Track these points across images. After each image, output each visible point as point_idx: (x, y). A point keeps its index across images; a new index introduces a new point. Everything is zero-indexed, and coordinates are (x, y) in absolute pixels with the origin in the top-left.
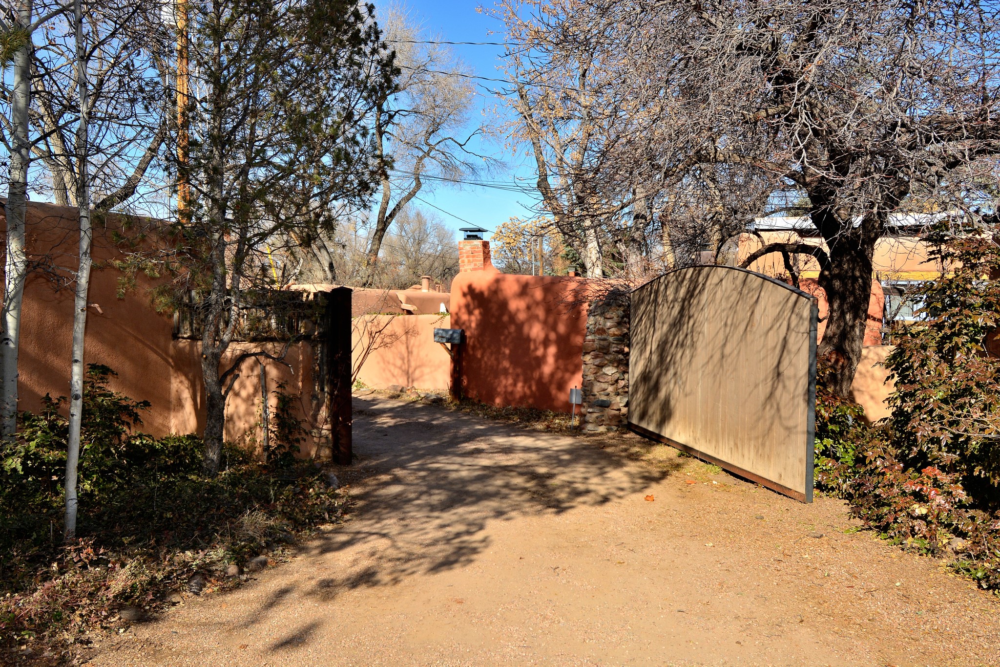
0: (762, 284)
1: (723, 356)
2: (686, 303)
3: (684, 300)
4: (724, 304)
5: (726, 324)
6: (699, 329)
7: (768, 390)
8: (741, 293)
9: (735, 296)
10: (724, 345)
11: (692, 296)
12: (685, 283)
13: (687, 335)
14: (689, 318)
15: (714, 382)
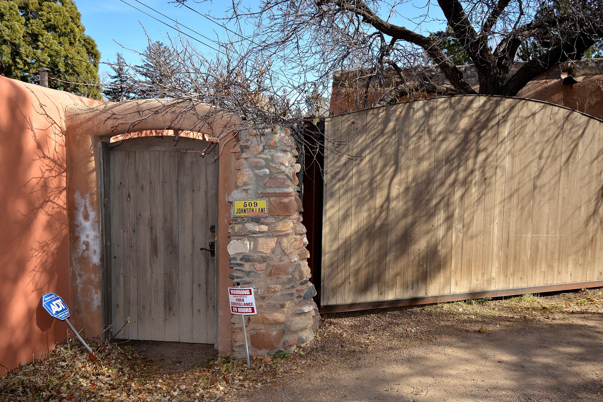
0: (588, 122)
1: (535, 187)
2: (472, 135)
3: (467, 132)
4: (537, 138)
5: (540, 157)
6: (494, 164)
7: (592, 209)
8: (562, 128)
9: (553, 130)
10: (538, 176)
11: (484, 126)
12: (469, 112)
13: (472, 172)
14: (478, 152)
15: (522, 214)
